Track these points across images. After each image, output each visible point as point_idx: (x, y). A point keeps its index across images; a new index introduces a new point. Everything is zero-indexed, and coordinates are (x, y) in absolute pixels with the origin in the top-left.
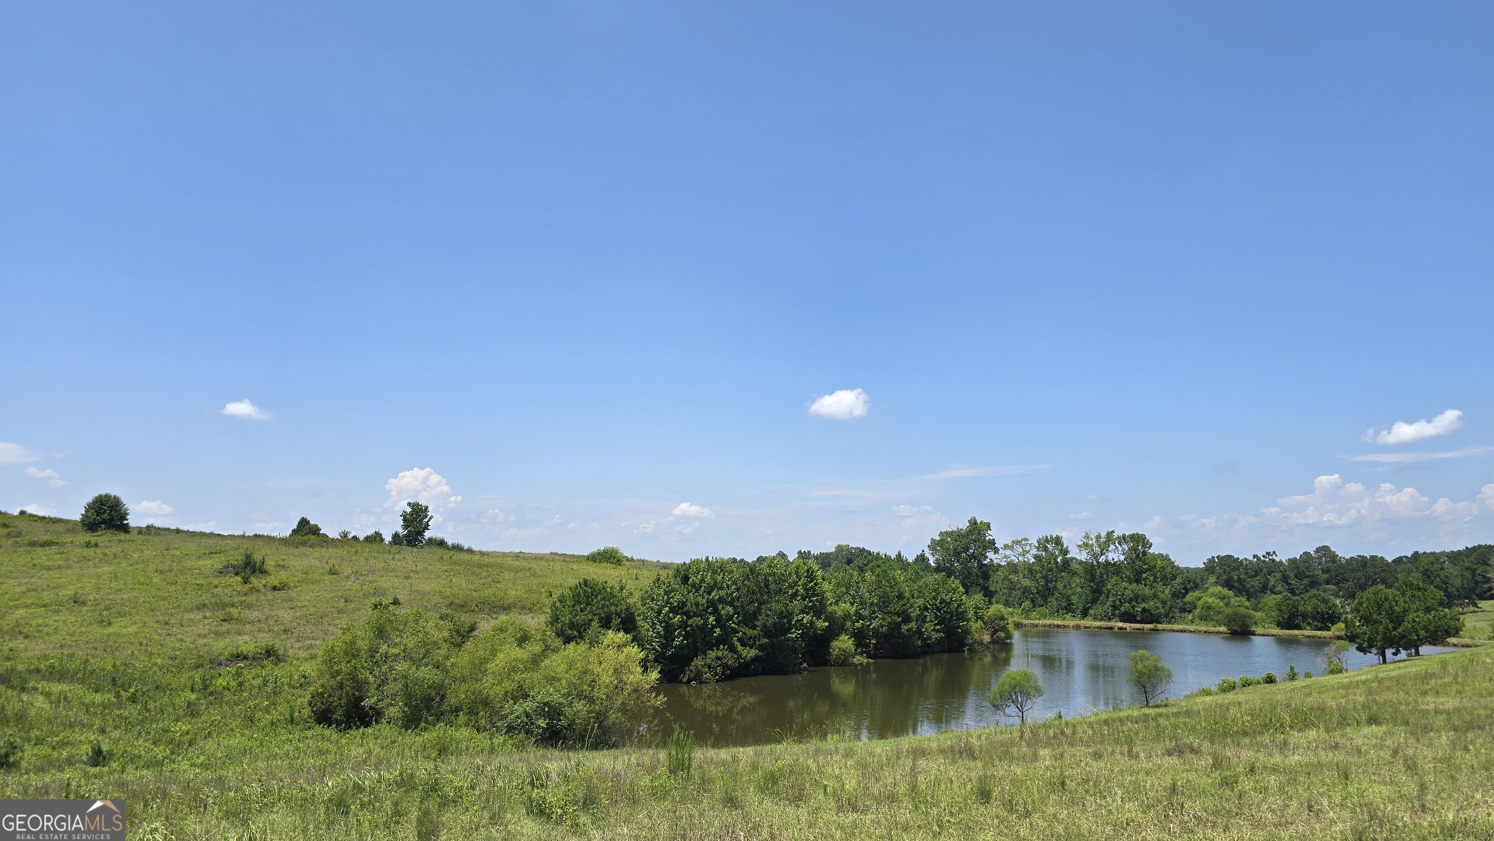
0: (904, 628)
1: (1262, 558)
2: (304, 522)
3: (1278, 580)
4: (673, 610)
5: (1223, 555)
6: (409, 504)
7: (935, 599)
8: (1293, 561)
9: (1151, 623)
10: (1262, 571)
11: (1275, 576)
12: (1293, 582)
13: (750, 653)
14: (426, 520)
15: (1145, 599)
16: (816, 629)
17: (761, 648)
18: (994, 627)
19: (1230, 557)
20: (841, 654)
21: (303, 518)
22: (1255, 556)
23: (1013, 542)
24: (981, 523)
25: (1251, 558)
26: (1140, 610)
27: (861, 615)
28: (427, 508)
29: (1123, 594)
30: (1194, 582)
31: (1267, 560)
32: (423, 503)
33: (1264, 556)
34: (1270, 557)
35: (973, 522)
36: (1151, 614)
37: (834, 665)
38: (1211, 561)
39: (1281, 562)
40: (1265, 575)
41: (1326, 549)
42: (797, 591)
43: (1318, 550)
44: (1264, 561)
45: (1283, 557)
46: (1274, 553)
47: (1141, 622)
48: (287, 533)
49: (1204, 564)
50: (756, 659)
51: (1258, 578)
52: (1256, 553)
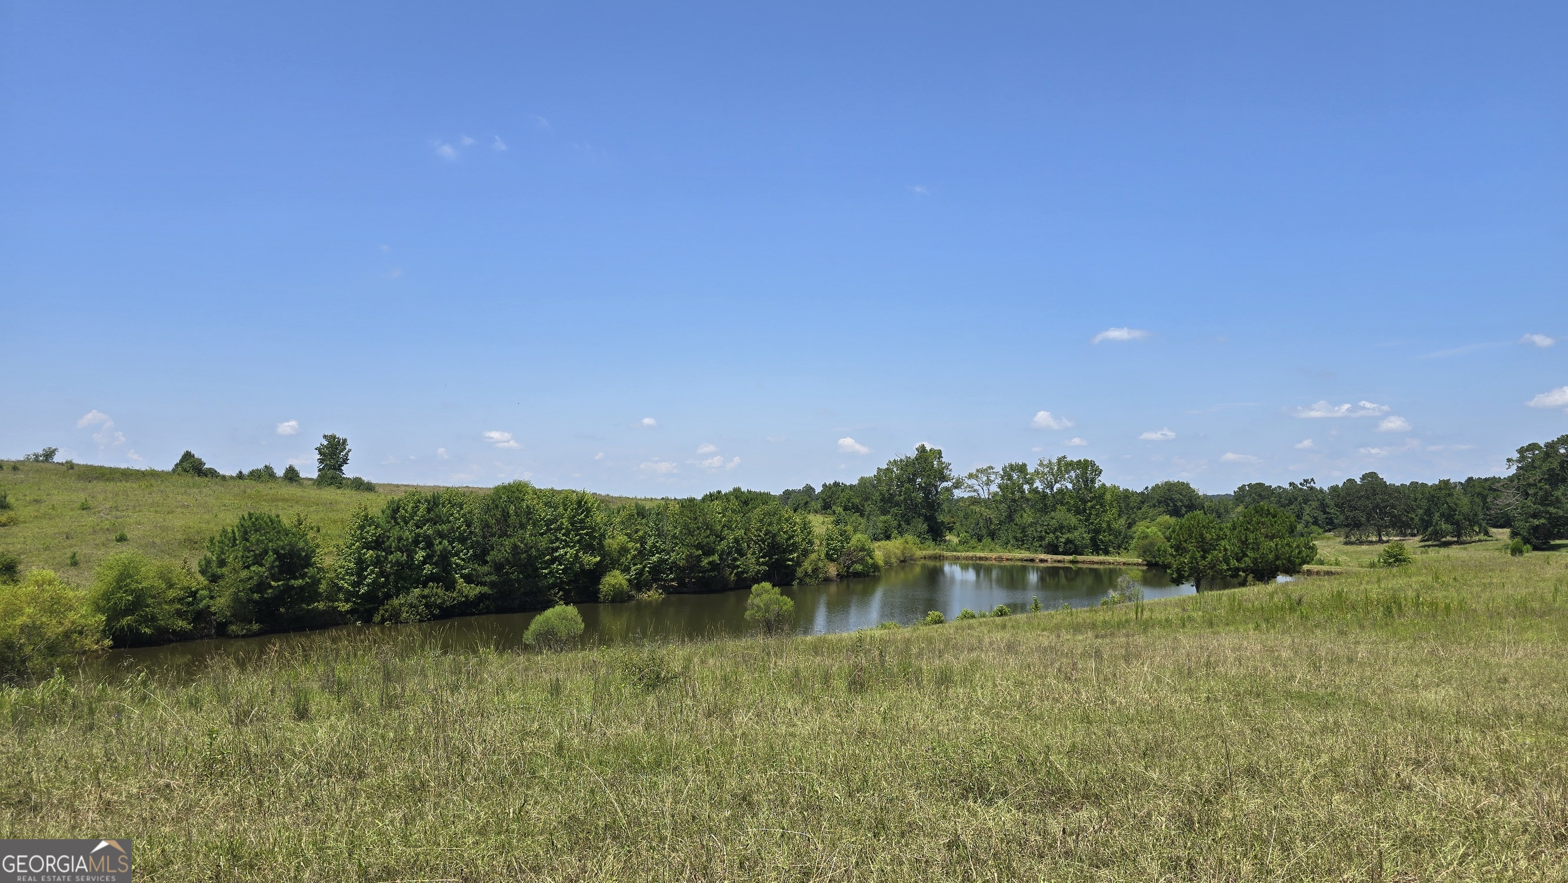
0: (705, 562)
1: (1300, 486)
2: (188, 456)
3: (1313, 509)
4: (367, 546)
5: (1254, 483)
6: (325, 437)
7: (759, 530)
8: (1334, 489)
9: (1071, 554)
10: (1296, 499)
11: (1310, 505)
12: (1332, 511)
13: (472, 591)
14: (344, 453)
15: (1070, 529)
16: (582, 565)
17: (492, 585)
18: (851, 559)
19: (1261, 485)
20: (611, 590)
21: (187, 452)
22: (1291, 484)
23: (978, 471)
24: (930, 450)
25: (1287, 486)
26: (1063, 540)
27: (657, 548)
28: (345, 441)
29: (1048, 525)
30: (1217, 512)
31: (1305, 488)
32: (340, 435)
33: (1301, 484)
34: (1308, 485)
35: (922, 449)
36: (1076, 546)
37: (604, 602)
38: (1242, 488)
39: (1321, 490)
40: (1300, 504)
41: (1373, 475)
42: (562, 523)
43: (1364, 477)
44: (1301, 489)
45: (1323, 484)
46: (1312, 480)
47: (1064, 553)
48: (169, 467)
49: (1235, 492)
50: (482, 597)
51: (1292, 507)
52: (1292, 481)
